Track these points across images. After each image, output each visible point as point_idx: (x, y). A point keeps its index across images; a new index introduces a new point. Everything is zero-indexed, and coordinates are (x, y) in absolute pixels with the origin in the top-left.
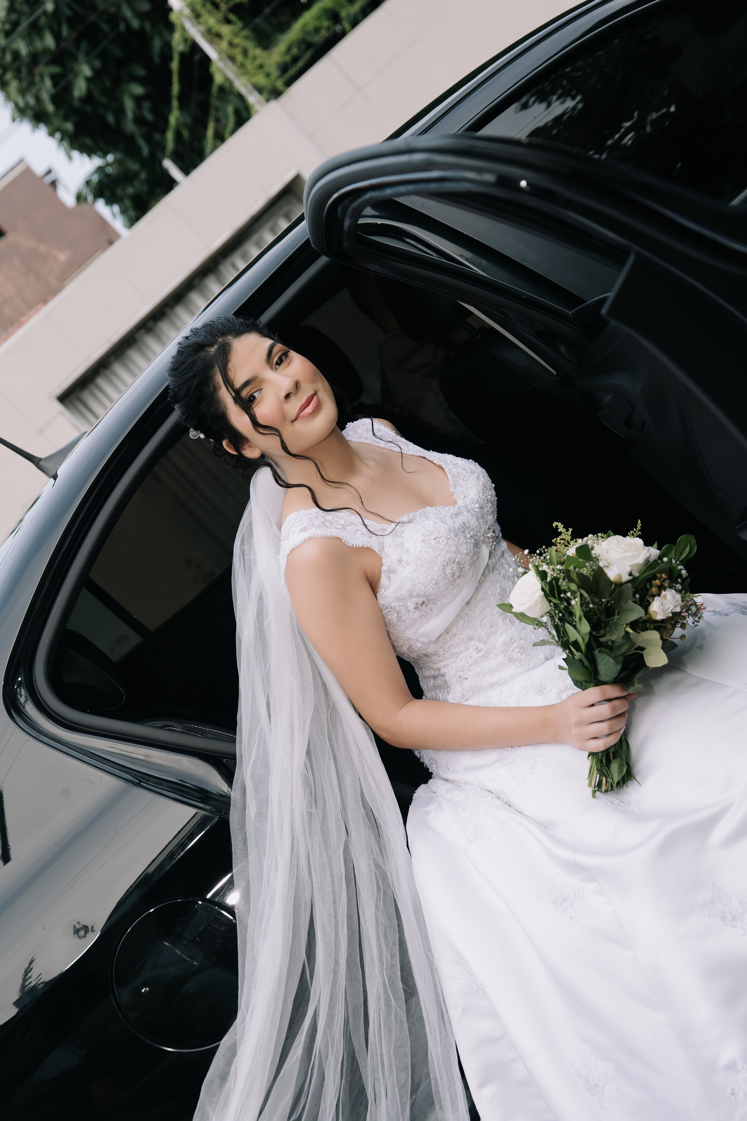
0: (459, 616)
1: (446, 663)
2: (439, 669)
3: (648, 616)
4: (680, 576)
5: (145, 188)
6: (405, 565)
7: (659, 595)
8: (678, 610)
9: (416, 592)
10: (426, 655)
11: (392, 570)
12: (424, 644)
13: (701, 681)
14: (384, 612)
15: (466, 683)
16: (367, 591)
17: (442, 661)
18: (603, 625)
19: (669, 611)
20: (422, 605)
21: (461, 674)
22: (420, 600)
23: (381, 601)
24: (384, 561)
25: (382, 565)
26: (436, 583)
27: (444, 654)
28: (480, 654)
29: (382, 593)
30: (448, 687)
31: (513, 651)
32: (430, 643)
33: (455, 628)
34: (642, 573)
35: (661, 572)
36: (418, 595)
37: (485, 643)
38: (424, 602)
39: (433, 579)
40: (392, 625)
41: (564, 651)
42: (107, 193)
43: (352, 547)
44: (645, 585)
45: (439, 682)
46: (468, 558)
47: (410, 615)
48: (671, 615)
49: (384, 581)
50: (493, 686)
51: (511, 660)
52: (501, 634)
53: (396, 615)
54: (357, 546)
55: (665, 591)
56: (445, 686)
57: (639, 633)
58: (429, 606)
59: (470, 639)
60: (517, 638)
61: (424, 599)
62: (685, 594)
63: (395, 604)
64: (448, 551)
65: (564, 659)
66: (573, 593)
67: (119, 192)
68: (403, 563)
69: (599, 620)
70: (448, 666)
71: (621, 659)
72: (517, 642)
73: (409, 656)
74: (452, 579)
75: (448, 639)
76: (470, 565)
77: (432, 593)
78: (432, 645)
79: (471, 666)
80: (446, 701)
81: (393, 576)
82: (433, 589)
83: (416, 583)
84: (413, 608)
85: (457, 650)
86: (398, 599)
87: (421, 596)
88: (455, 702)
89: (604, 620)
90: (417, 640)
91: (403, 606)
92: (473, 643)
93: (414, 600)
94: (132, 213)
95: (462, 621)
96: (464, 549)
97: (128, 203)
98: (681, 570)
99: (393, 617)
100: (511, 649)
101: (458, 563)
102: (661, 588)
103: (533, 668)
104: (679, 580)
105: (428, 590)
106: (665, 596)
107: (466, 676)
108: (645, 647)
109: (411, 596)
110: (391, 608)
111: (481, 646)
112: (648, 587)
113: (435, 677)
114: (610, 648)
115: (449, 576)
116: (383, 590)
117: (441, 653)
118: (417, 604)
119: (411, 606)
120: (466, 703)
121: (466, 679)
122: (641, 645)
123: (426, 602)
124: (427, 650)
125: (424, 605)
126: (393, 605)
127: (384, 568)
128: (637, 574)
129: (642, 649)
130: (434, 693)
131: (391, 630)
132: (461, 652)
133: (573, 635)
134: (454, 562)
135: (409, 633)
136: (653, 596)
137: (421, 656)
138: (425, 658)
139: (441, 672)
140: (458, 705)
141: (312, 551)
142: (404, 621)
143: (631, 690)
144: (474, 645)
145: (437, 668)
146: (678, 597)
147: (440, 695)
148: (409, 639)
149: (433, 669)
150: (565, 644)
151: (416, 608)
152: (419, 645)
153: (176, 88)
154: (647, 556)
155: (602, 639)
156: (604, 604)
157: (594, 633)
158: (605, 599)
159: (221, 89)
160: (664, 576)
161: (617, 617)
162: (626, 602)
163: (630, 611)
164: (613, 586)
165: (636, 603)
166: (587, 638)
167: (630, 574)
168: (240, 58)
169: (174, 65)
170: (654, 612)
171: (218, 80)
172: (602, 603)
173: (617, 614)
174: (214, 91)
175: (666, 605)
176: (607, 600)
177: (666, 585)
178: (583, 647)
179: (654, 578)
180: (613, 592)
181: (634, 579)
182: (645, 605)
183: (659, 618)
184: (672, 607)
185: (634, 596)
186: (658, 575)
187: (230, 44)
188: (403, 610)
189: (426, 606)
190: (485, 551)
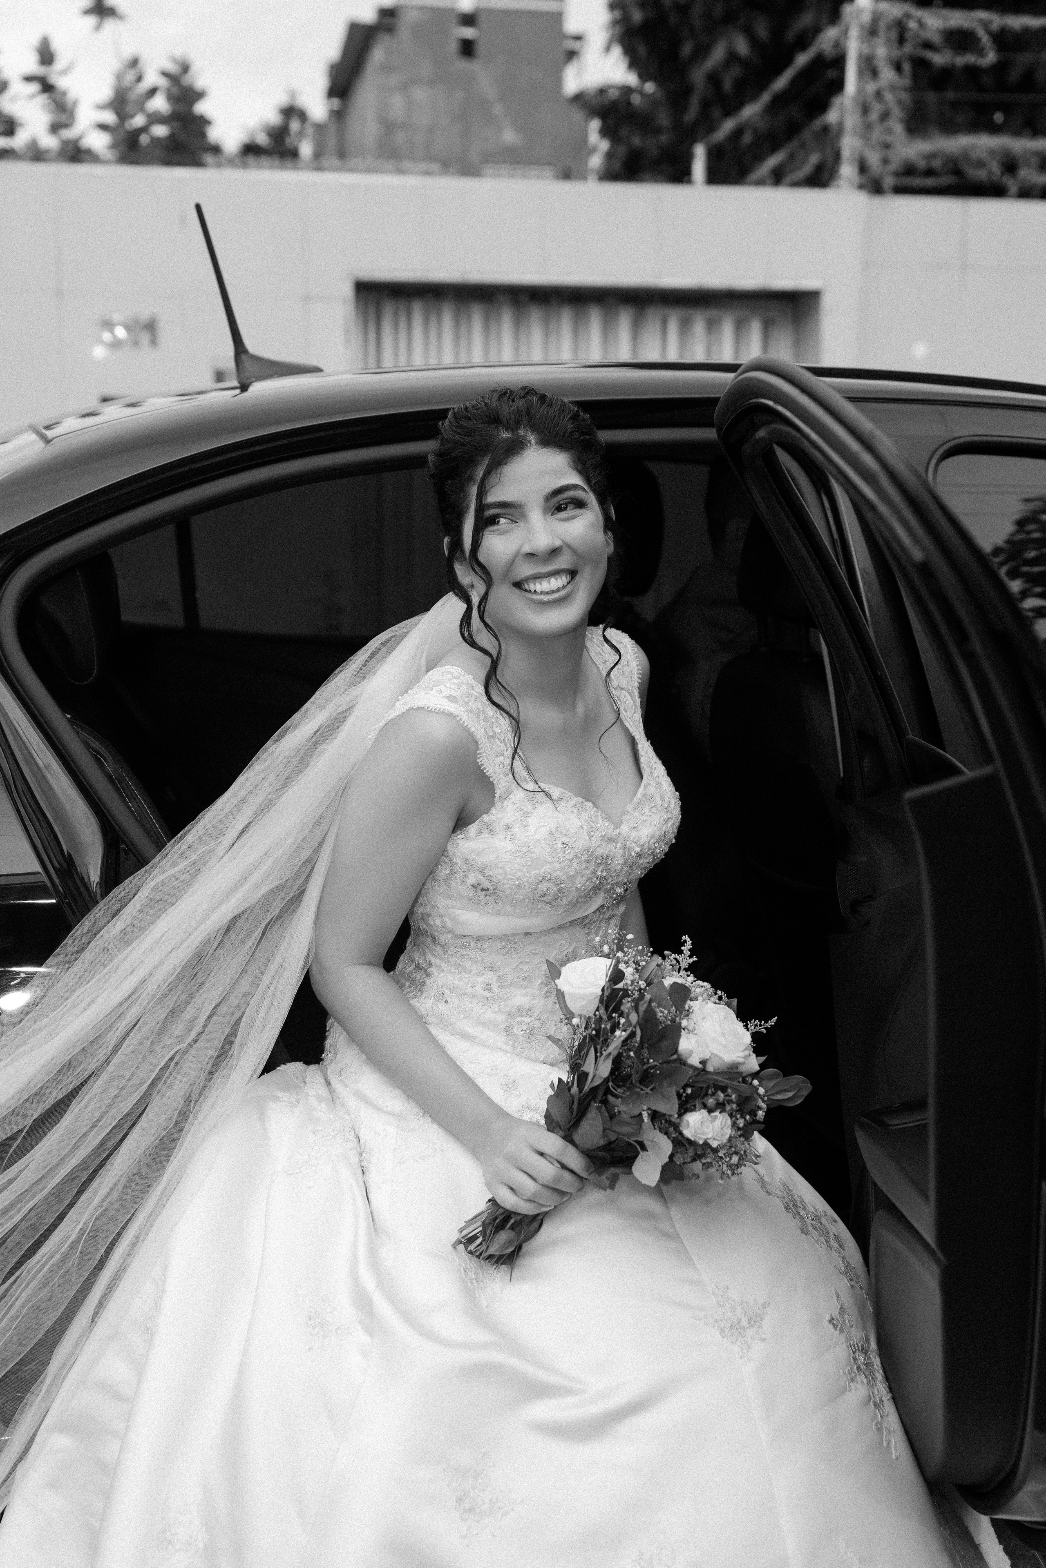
1: (444, 965)
2: (430, 965)
3: (678, 1121)
4: (753, 1113)
5: (655, 152)
7: (710, 1111)
8: (715, 1144)
9: (491, 871)
10: (433, 938)
11: (491, 827)
15: (442, 1006)
17: (442, 960)
18: (627, 1085)
19: (704, 1137)
20: (482, 890)
21: (447, 992)
22: (486, 883)
23: (452, 845)
24: (493, 811)
25: (487, 812)
26: (518, 886)
28: (486, 993)
29: (461, 837)
30: (421, 991)
31: (520, 1023)
32: (452, 932)
34: (717, 1073)
35: (737, 1090)
36: (489, 877)
37: (502, 987)
38: (487, 889)
39: (520, 879)
42: (612, 122)
43: (480, 767)
44: (708, 1087)
45: (417, 976)
46: (574, 894)
47: (461, 888)
48: (701, 1142)
49: (472, 829)
50: (466, 1035)
51: (508, 1030)
52: (526, 995)
53: (447, 872)
54: (485, 771)
55: (720, 1113)
56: (419, 987)
57: (653, 1128)
58: (488, 898)
59: (492, 968)
60: (535, 1014)
61: (491, 887)
62: (740, 1136)
63: (458, 861)
64: (563, 869)
67: (624, 132)
70: (443, 971)
71: (611, 1136)
72: (533, 1019)
74: (538, 898)
75: (472, 947)
76: (570, 902)
77: (504, 890)
78: (449, 936)
79: (464, 994)
82: (510, 887)
83: (500, 865)
84: (472, 884)
85: (467, 965)
86: (468, 860)
87: (491, 879)
89: (634, 1082)
90: (441, 915)
91: (463, 872)
92: (491, 974)
93: (481, 877)
94: (617, 165)
95: (503, 944)
96: (580, 882)
98: (760, 1108)
99: (443, 872)
100: (520, 1019)
101: (560, 890)
102: (720, 1106)
103: (524, 1057)
104: (748, 1117)
105: (505, 882)
106: (716, 1117)
107: (449, 999)
108: (648, 1149)
109: (482, 870)
110: (452, 861)
112: (710, 1092)
114: (611, 1115)
115: (538, 893)
117: (449, 952)
118: (479, 884)
119: (472, 879)
121: (446, 1002)
122: (646, 1144)
123: (489, 891)
124: (440, 935)
125: (484, 893)
126: (456, 860)
128: (710, 1068)
129: (644, 1148)
132: (469, 972)
133: (589, 1066)
134: (559, 884)
135: (440, 902)
136: (705, 1106)
138: (429, 939)
139: (429, 970)
145: (430, 961)
146: (728, 1132)
149: (425, 957)
150: (575, 1066)
151: (473, 886)
152: (437, 922)
153: (781, 83)
154: (742, 1060)
155: (611, 1098)
156: (649, 1065)
157: (610, 1084)
158: (654, 1061)
159: (826, 129)
160: (736, 1097)
161: (648, 1090)
162: (670, 1085)
163: (666, 1098)
164: (675, 1057)
165: (679, 1096)
166: (597, 1082)
167: (704, 1062)
168: (874, 116)
169: (802, 59)
170: (688, 1121)
171: (832, 116)
172: (648, 1062)
173: (650, 1087)
174: (817, 124)
175: (708, 1127)
176: (655, 1063)
177: (728, 1108)
178: (587, 1088)
179: (724, 1089)
180: (668, 1062)
181: (702, 1070)
182: (685, 1107)
183: (688, 1133)
184: (709, 1136)
185: (685, 1087)
186: (729, 1090)
187: (878, 94)
188: (460, 875)
189: (486, 895)
190: (599, 900)
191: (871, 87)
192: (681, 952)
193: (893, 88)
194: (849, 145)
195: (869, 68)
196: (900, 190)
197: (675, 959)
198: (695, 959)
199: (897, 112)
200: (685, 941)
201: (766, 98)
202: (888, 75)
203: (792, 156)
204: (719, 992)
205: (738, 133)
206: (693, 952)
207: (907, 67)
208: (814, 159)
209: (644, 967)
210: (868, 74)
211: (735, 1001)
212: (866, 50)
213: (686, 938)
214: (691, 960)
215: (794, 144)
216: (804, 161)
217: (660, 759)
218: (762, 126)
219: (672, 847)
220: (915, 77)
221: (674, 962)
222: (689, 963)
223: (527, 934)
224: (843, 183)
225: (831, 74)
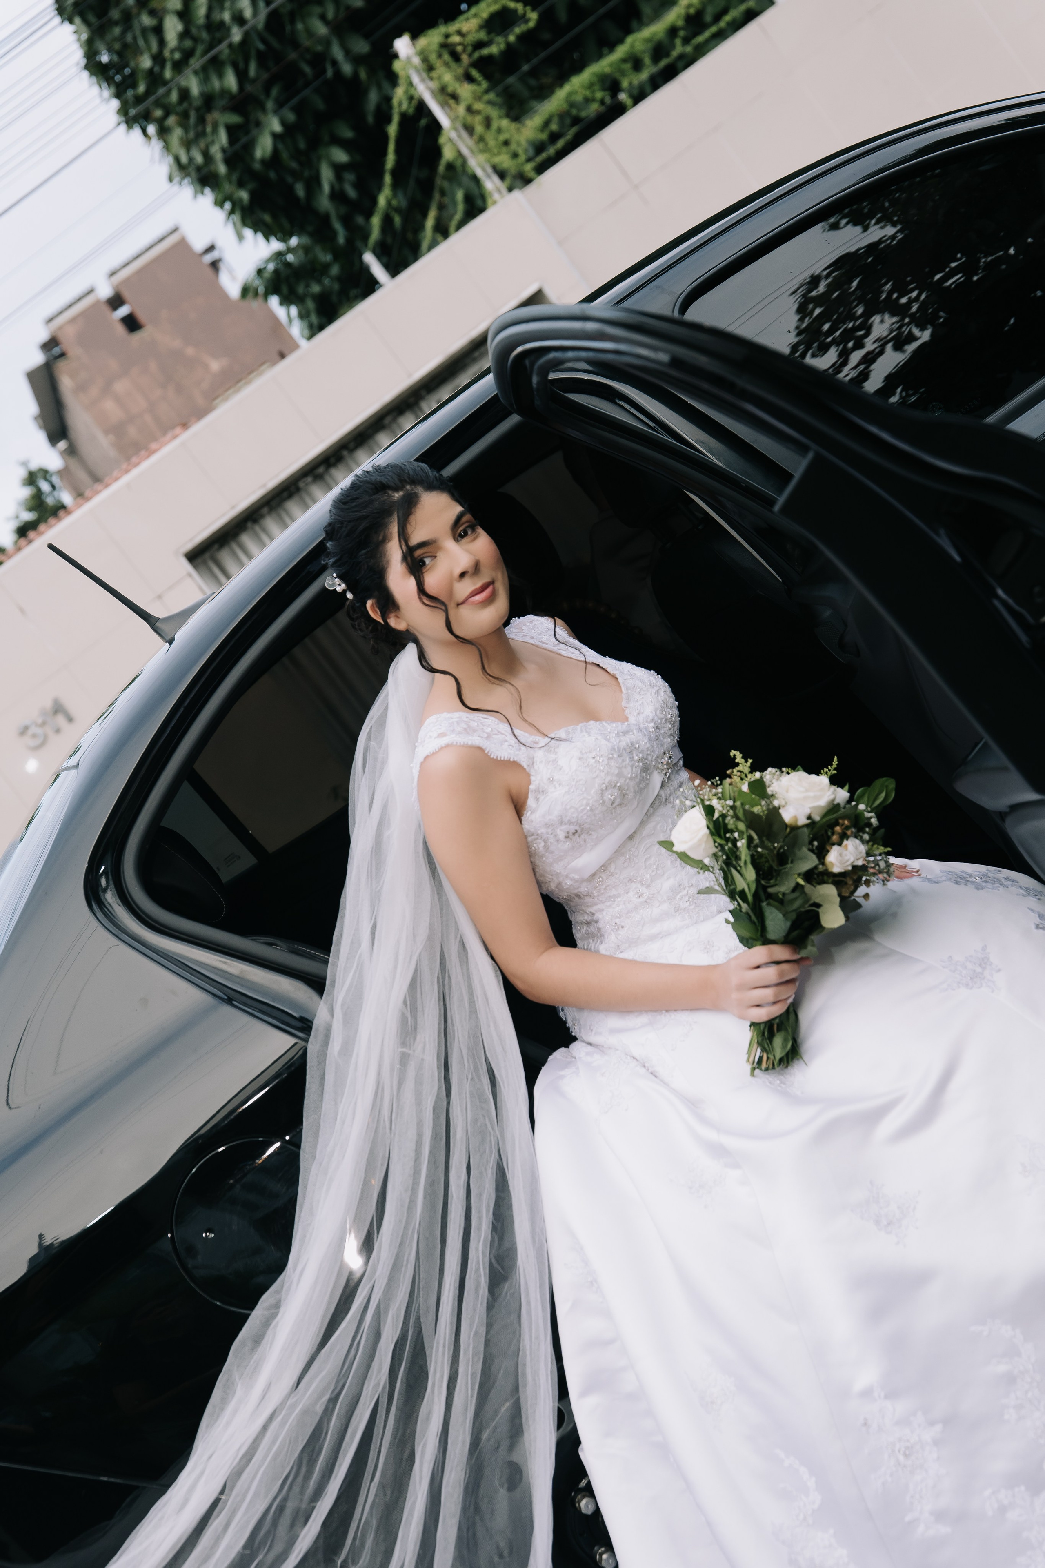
0: (619, 851)
1: (600, 906)
2: (593, 914)
3: (824, 868)
5: (336, 287)
6: (557, 785)
7: (840, 844)
8: (860, 863)
9: (568, 818)
10: (578, 896)
11: (541, 790)
12: (575, 881)
13: (892, 953)
14: (530, 839)
15: (622, 932)
16: (510, 813)
17: (596, 904)
18: (774, 874)
19: (849, 863)
20: (574, 834)
21: (617, 921)
22: (572, 828)
23: (526, 826)
24: (532, 778)
25: (530, 783)
26: (591, 810)
27: (598, 896)
28: (642, 899)
29: (527, 816)
30: (602, 935)
31: (681, 898)
32: (583, 881)
33: (613, 866)
34: (824, 816)
35: (844, 817)
36: (570, 823)
37: (648, 887)
38: (576, 831)
39: (587, 804)
40: (538, 856)
41: (731, 902)
42: (285, 290)
43: (496, 759)
44: (826, 832)
45: (592, 929)
46: (632, 784)
47: (559, 846)
48: (850, 868)
49: (531, 802)
50: (653, 938)
51: (677, 910)
52: (668, 878)
53: (543, 844)
54: (502, 759)
55: (847, 840)
56: (598, 935)
57: (815, 887)
58: (582, 836)
59: (631, 880)
60: (687, 885)
61: (577, 828)
63: (542, 831)
64: (608, 773)
65: (730, 911)
66: (741, 833)
67: (301, 289)
68: (555, 783)
69: (771, 868)
70: (603, 910)
71: (793, 916)
72: (687, 889)
73: (560, 896)
74: (611, 806)
75: (605, 878)
76: (635, 792)
77: (587, 821)
78: (584, 884)
79: (629, 912)
80: (597, 952)
81: (542, 798)
82: (587, 816)
83: (568, 807)
84: (564, 837)
85: (614, 892)
86: (546, 824)
87: (573, 823)
88: (608, 953)
89: (776, 868)
90: (567, 876)
91: (552, 834)
92: (634, 885)
93: (564, 827)
94: (314, 319)
95: (622, 858)
96: (628, 773)
97: (310, 304)
98: (871, 818)
99: (539, 846)
100: (679, 896)
101: (620, 788)
102: (844, 836)
103: (704, 920)
104: (867, 830)
105: (582, 817)
106: (846, 845)
107: (623, 924)
108: (821, 903)
109: (561, 822)
110: (537, 835)
111: (643, 890)
112: (829, 833)
113: (588, 923)
114: (780, 902)
115: (608, 803)
116: (529, 812)
117: (595, 895)
118: (568, 833)
119: (561, 835)
120: (621, 956)
121: (622, 927)
122: (817, 901)
123: (579, 831)
124: (579, 890)
125: (577, 835)
126: (539, 832)
127: (532, 787)
128: (817, 819)
129: (818, 906)
130: (586, 942)
131: (537, 862)
132: (618, 896)
133: (741, 884)
134: (615, 786)
135: (558, 868)
136: (833, 844)
137: (572, 895)
138: (577, 899)
139: (595, 918)
140: (611, 958)
141: (448, 760)
142: (552, 852)
143: (804, 953)
144: (635, 888)
145: (591, 912)
146: (862, 848)
147: (593, 946)
148: (558, 874)
149: (587, 913)
150: (732, 894)
151: (566, 837)
152: (569, 883)
153: (391, 159)
154: (832, 797)
155: (771, 890)
156: (777, 849)
157: (763, 882)
158: (778, 844)
159: (450, 166)
160: (848, 821)
161: (789, 865)
162: (800, 849)
163: (804, 858)
164: (788, 830)
165: (812, 851)
166: (753, 887)
167: (809, 817)
168: (479, 129)
169: (392, 130)
170: (831, 863)
171: (448, 154)
172: (775, 848)
173: (790, 862)
174: (441, 168)
175: (846, 855)
176: (780, 844)
177: (849, 832)
178: (750, 898)
179: (837, 823)
180: (786, 837)
181: (812, 824)
182: (821, 853)
183: (836, 869)
184: (852, 860)
185: (811, 843)
186: (841, 821)
187: (469, 109)
188: (552, 840)
189: (579, 836)
190: (657, 779)
191: (461, 110)
192: (737, 764)
193: (478, 98)
194: (477, 164)
195: (448, 96)
196: (541, 169)
197: (738, 771)
198: (750, 761)
199: (494, 113)
200: (735, 755)
201: (388, 179)
202: (466, 91)
203: (441, 207)
204: (784, 769)
205: (387, 221)
206: (745, 758)
207: (474, 73)
208: (460, 195)
209: (722, 793)
210: (452, 102)
211: (799, 767)
212: (434, 85)
213: (733, 753)
214: (749, 764)
215: (437, 196)
216: (455, 203)
217: (623, 661)
218: (401, 201)
219: (679, 708)
220: (487, 77)
221: (739, 774)
222: (749, 767)
223: (631, 837)
224: (496, 196)
225: (423, 122)
